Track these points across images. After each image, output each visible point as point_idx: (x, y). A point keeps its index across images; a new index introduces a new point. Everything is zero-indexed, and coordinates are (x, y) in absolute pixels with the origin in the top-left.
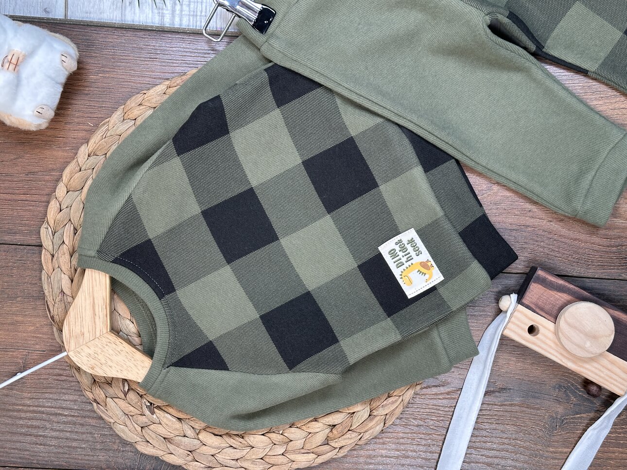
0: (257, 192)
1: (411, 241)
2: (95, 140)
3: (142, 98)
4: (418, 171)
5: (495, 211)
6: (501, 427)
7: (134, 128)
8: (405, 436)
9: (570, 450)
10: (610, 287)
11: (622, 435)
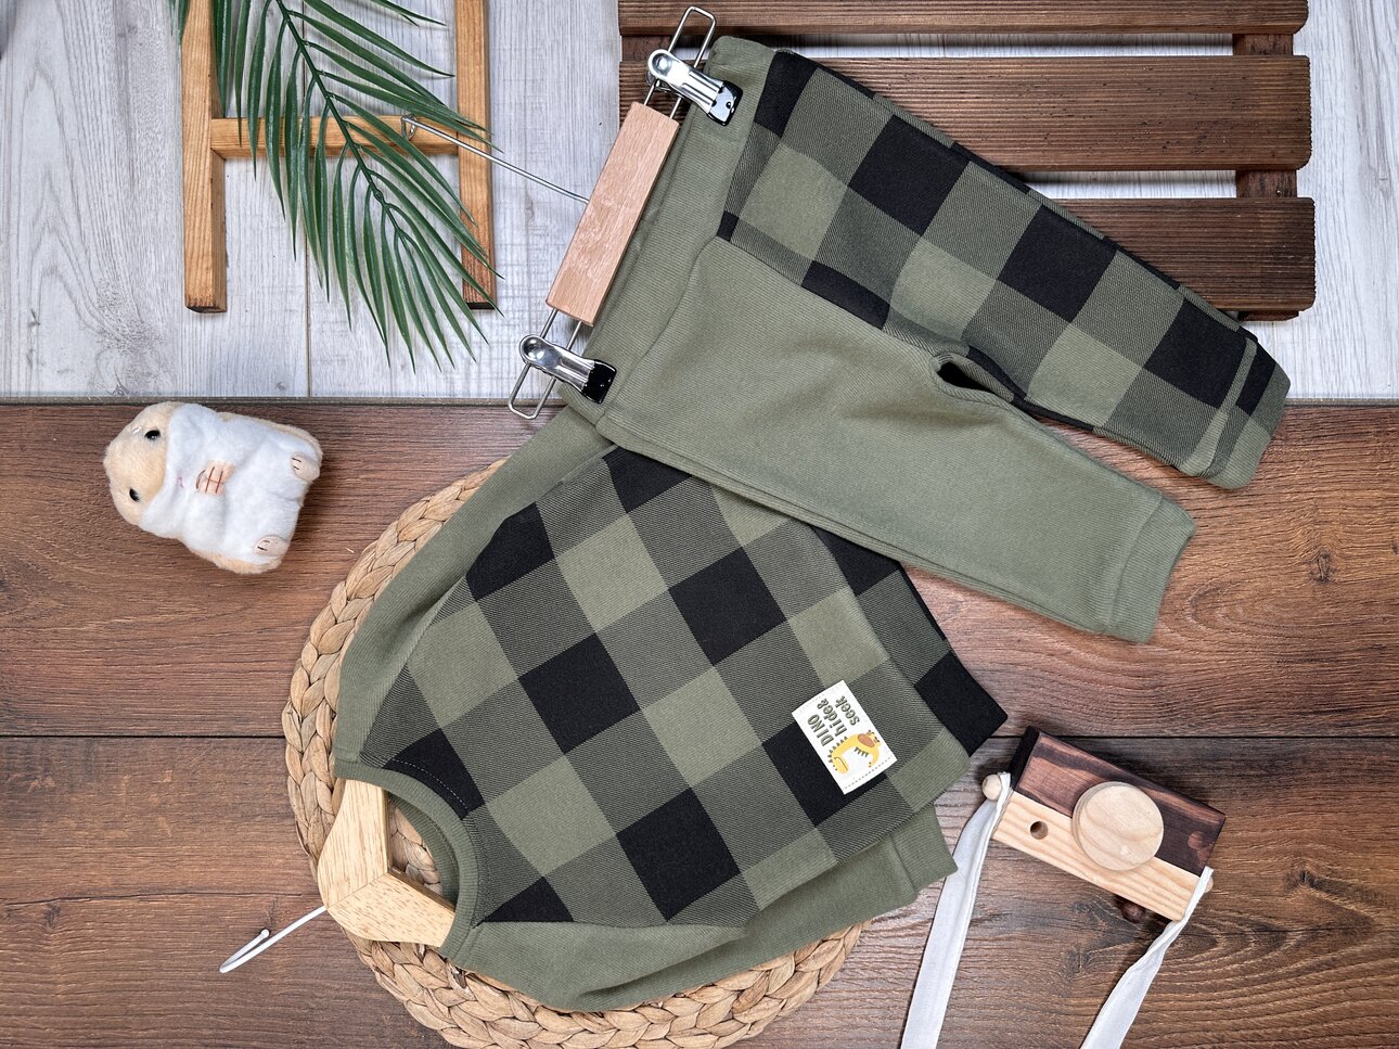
0: (603, 639)
1: (842, 702)
2: (356, 575)
3: (423, 508)
4: (844, 595)
5: (966, 644)
6: (995, 973)
7: (413, 553)
8: (852, 995)
9: (1100, 1001)
10: (1146, 751)
11: (1179, 973)
